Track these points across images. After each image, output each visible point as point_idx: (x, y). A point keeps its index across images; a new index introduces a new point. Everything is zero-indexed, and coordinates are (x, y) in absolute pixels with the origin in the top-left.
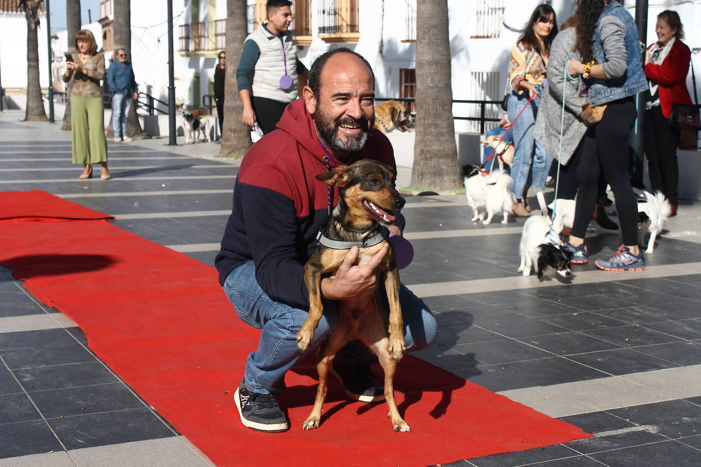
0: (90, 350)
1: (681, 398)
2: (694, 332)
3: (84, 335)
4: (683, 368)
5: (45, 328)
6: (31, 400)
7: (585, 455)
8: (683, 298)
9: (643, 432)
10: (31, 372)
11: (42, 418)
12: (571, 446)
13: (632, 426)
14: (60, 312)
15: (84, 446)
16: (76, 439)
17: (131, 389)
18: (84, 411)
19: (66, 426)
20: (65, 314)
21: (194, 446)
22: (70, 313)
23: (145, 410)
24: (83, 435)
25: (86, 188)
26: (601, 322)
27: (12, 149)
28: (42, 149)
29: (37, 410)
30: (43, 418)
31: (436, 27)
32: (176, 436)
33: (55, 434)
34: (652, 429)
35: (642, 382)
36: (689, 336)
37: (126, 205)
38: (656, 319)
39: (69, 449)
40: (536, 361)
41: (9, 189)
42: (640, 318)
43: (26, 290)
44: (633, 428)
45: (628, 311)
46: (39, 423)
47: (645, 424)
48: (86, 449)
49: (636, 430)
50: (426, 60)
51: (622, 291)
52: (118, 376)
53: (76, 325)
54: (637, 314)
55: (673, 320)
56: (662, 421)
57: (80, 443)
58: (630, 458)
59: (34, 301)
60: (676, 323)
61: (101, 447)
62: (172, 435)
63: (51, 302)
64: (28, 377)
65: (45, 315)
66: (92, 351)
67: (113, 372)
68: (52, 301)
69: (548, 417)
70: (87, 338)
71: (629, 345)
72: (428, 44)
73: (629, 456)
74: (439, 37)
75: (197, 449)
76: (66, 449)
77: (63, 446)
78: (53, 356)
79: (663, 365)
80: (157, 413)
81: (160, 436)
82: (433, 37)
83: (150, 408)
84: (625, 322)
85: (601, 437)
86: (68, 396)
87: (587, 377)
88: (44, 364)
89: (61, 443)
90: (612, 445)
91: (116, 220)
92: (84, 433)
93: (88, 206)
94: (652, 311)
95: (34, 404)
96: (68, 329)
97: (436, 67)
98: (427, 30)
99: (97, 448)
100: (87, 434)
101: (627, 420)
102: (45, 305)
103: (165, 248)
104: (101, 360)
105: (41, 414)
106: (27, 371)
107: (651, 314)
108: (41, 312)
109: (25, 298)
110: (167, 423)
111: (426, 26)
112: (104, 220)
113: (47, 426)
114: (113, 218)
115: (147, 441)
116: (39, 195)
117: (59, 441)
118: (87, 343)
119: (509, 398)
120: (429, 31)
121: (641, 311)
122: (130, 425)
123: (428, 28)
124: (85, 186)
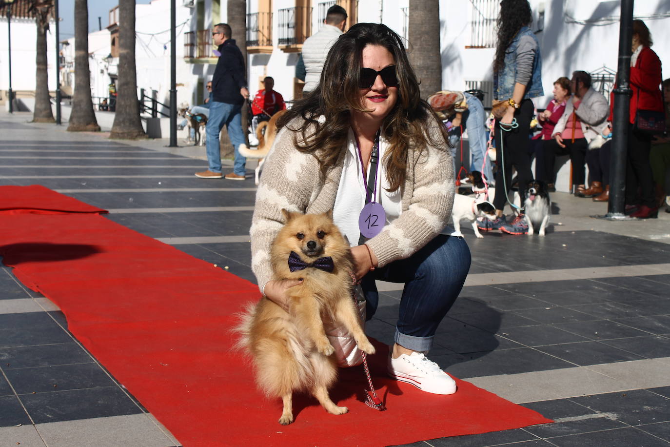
0: (68, 331)
1: (644, 388)
2: (664, 327)
3: (65, 318)
4: (649, 360)
5: (28, 312)
6: (6, 377)
7: (543, 439)
8: (656, 296)
9: (603, 419)
10: (8, 351)
11: (14, 394)
12: (529, 431)
13: (592, 413)
14: (44, 297)
15: (52, 421)
16: (45, 414)
17: (105, 369)
18: (56, 389)
19: (37, 402)
20: (48, 298)
21: (159, 423)
22: (54, 298)
23: (116, 388)
24: (52, 410)
25: (84, 184)
26: (572, 316)
27: (18, 147)
28: (46, 148)
29: (10, 386)
30: (16, 394)
31: (427, 33)
32: (143, 413)
33: (25, 409)
34: (612, 416)
35: (607, 373)
36: (658, 331)
37: (120, 201)
38: (627, 315)
39: (36, 423)
40: (504, 351)
41: (9, 184)
42: (612, 313)
43: (14, 276)
44: (594, 415)
45: (601, 307)
46: (11, 399)
47: (605, 412)
48: (54, 423)
49: (596, 417)
50: (417, 66)
51: (596, 288)
52: (93, 357)
53: (59, 309)
54: (609, 309)
55: (643, 315)
56: (623, 409)
57: (49, 418)
58: (588, 443)
59: (20, 286)
60: (647, 318)
61: (68, 421)
62: (140, 412)
63: (37, 288)
64: (5, 355)
65: (30, 299)
66: (70, 333)
67: (89, 352)
68: (37, 286)
69: (511, 403)
70: (67, 320)
71: (598, 338)
72: (419, 50)
73: (587, 441)
74: (430, 43)
75: (163, 426)
76: (34, 423)
77: (32, 420)
78: (32, 336)
79: (630, 358)
80: (127, 391)
81: (128, 413)
82: (424, 43)
83: (121, 387)
84: (597, 316)
85: (561, 423)
86: (43, 374)
87: (554, 367)
88: (22, 344)
89: (30, 417)
90: (570, 430)
91: (109, 214)
92: (54, 409)
93: (84, 200)
94: (624, 307)
95: (8, 380)
96: (50, 312)
97: (427, 72)
98: (419, 36)
99: (64, 422)
100: (56, 410)
101: (589, 407)
102: (31, 290)
103: (154, 240)
104: (78, 341)
105: (13, 390)
106: (5, 351)
107: (622, 310)
108: (26, 296)
109: (12, 284)
110: (136, 401)
111: (417, 32)
112: (98, 214)
113: (18, 401)
114: (107, 212)
115: (114, 417)
116: (39, 190)
117: (29, 415)
118: (67, 326)
119: (474, 384)
120: (421, 37)
121: (613, 306)
122: (99, 402)
123: (419, 34)
124: (84, 182)
